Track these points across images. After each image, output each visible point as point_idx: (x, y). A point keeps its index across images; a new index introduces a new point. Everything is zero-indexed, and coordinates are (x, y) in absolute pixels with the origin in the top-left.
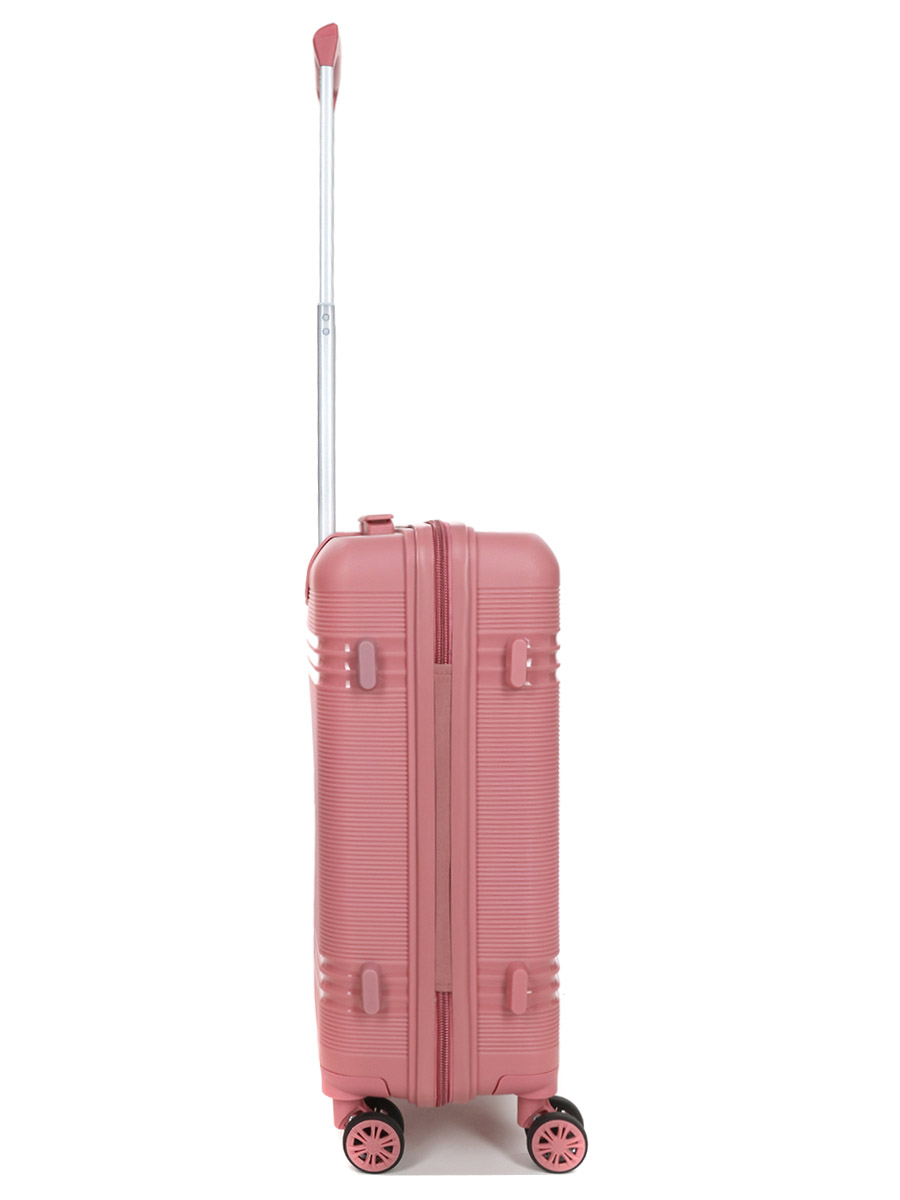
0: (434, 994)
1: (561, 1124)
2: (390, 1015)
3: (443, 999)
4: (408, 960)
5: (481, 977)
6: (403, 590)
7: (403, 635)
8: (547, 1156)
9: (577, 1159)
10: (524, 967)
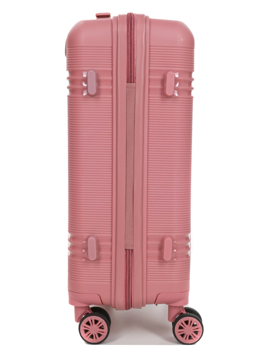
0: (124, 250)
1: (189, 319)
2: (101, 261)
3: (129, 253)
4: (112, 234)
5: (149, 242)
6: (111, 46)
7: (111, 69)
8: (182, 335)
9: (198, 337)
10: (171, 237)
